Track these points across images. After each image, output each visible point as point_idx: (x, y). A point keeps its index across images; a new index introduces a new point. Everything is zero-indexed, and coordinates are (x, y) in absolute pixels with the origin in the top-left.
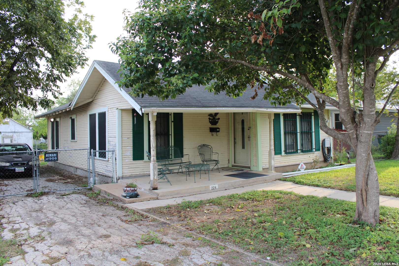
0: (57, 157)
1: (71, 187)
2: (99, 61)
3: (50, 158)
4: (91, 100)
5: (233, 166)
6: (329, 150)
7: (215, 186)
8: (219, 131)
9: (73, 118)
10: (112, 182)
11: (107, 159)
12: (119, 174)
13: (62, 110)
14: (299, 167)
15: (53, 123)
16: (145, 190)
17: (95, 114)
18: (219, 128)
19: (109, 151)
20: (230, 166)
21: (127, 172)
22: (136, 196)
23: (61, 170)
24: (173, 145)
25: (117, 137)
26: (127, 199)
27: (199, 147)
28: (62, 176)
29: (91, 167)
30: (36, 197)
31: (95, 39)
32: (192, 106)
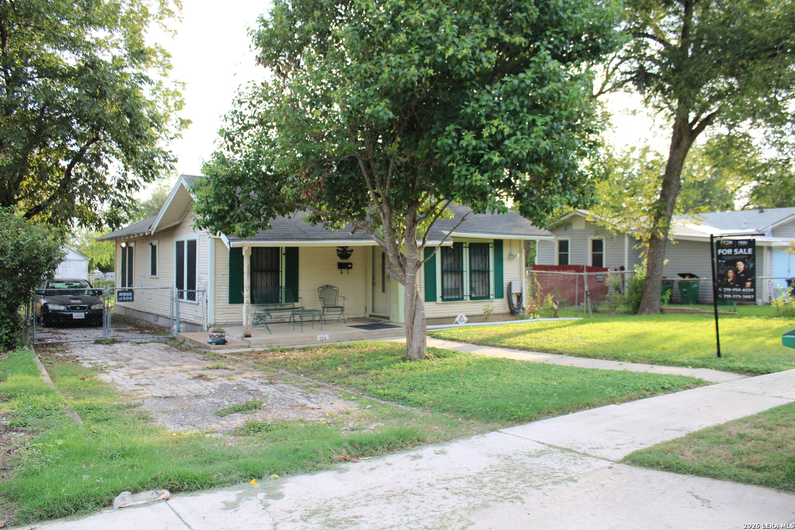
0: (133, 296)
1: (149, 337)
2: (187, 176)
3: (124, 298)
4: (178, 222)
5: (371, 316)
6: (519, 297)
7: (324, 336)
8: (351, 268)
9: (154, 244)
10: (202, 330)
11: (196, 302)
12: (211, 321)
13: (139, 234)
14: (457, 319)
15: (124, 249)
16: (237, 338)
17: (183, 242)
18: (351, 264)
19: (198, 291)
20: (367, 316)
21: (222, 319)
22: (224, 342)
23: (135, 319)
24: (284, 284)
25: (209, 273)
26: (213, 346)
27: (320, 289)
28: (136, 326)
29: (175, 313)
30: (107, 344)
31: (190, 126)
32: (292, 239)
